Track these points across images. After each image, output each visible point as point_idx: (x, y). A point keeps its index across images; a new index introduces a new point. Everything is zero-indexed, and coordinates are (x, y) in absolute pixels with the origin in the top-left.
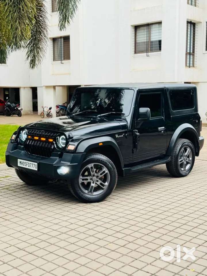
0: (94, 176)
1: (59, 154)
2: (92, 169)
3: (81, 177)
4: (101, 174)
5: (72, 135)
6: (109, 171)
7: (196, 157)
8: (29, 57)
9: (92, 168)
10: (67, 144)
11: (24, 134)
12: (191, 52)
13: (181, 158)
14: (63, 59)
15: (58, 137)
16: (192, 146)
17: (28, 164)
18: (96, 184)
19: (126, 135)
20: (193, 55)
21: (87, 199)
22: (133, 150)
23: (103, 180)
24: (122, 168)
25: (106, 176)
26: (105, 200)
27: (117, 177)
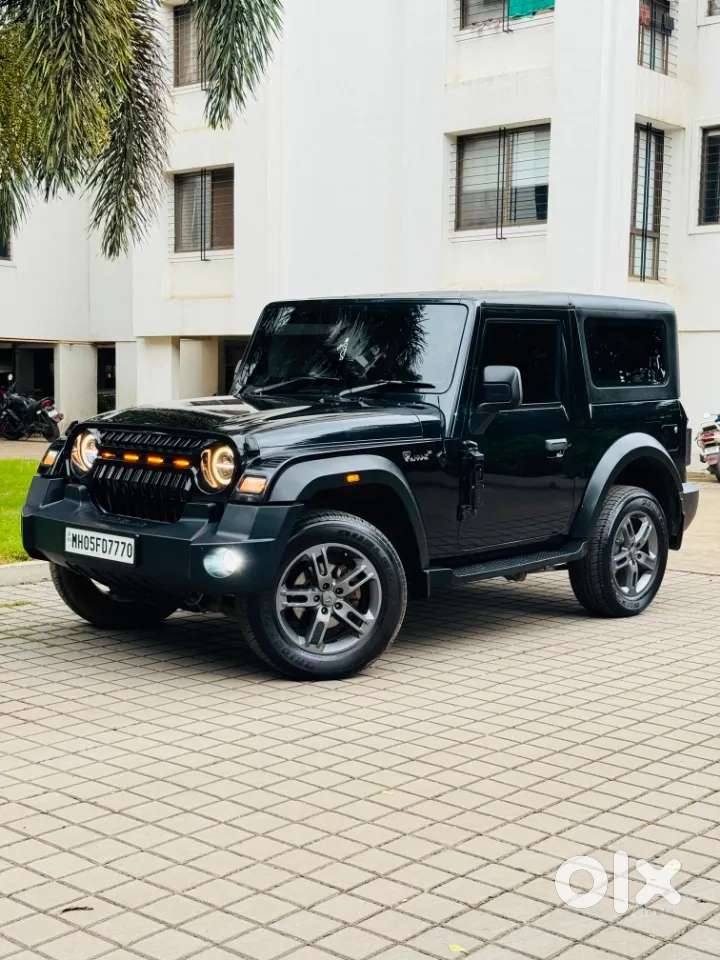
0: (327, 586)
1: (212, 507)
2: (321, 565)
3: (283, 590)
4: (352, 583)
5: (256, 443)
6: (378, 572)
7: (671, 553)
8: (100, 214)
9: (320, 559)
10: (237, 475)
11: (89, 445)
12: (650, 228)
13: (620, 551)
14: (208, 245)
15: (208, 451)
16: (658, 512)
17: (100, 542)
18: (334, 615)
19: (439, 455)
20: (654, 239)
21: (302, 668)
22: (459, 511)
23: (357, 602)
24: (423, 567)
25: (367, 589)
26: (363, 672)
27: (405, 594)
